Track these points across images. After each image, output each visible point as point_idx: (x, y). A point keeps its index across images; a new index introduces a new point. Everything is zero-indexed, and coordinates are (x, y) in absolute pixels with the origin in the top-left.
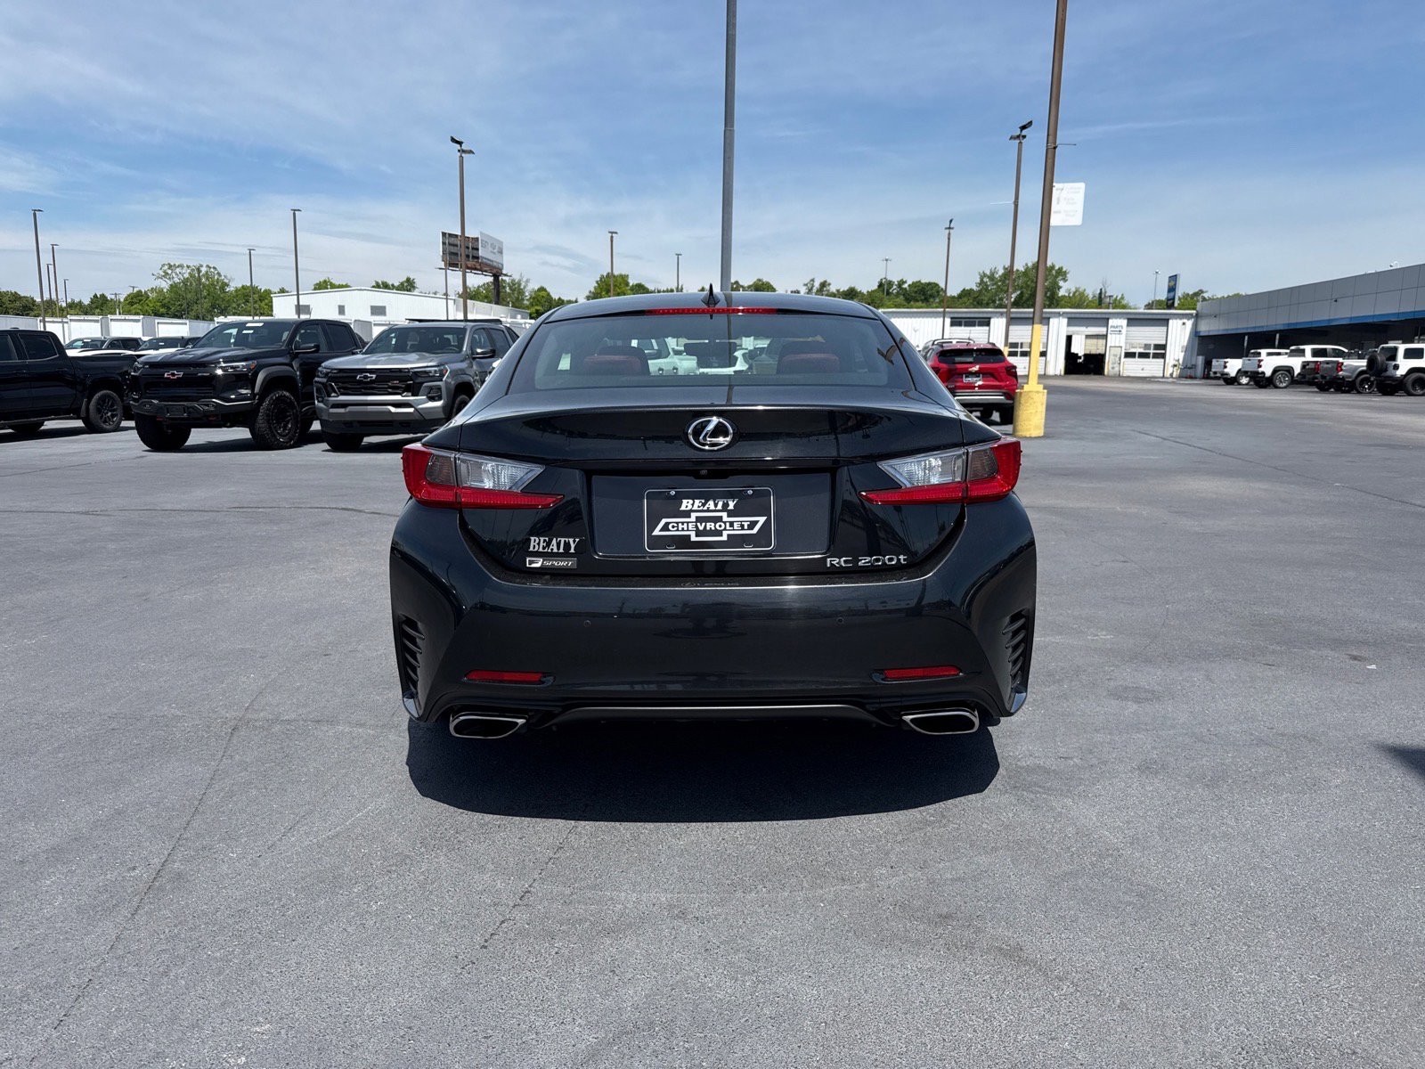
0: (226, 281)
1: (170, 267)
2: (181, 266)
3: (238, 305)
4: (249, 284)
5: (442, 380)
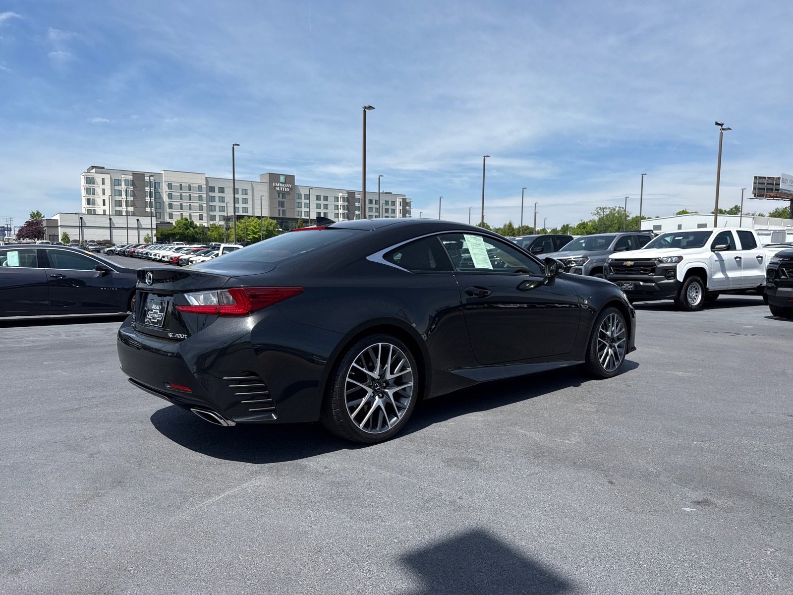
0: (628, 214)
1: (600, 209)
2: (606, 208)
3: (633, 227)
4: (639, 216)
5: (582, 265)
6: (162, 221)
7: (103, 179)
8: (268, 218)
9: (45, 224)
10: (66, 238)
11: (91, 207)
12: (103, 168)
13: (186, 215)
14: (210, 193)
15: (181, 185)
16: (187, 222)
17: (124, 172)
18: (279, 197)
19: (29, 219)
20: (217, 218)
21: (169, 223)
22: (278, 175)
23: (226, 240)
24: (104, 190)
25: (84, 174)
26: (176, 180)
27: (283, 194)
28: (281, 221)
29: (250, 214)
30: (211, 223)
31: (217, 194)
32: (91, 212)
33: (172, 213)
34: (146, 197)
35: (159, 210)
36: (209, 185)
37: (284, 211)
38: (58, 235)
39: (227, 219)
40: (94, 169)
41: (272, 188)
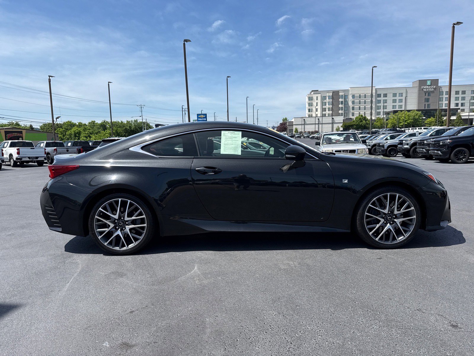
6: (347, 117)
7: (317, 97)
8: (415, 110)
9: (288, 124)
10: (296, 130)
11: (310, 113)
12: (318, 91)
13: (362, 113)
14: (378, 98)
15: (360, 95)
16: (362, 117)
17: (328, 92)
18: (425, 95)
19: (282, 122)
20: (382, 113)
21: (351, 119)
22: (425, 81)
23: (386, 127)
24: (317, 103)
25: (308, 96)
26: (357, 92)
27: (429, 93)
28: (425, 112)
29: (403, 109)
30: (377, 116)
31: (382, 98)
32: (310, 116)
33: (354, 113)
34: (339, 104)
35: (346, 112)
36: (378, 93)
37: (428, 105)
38: (293, 130)
39: (388, 113)
40: (313, 92)
41: (420, 90)
